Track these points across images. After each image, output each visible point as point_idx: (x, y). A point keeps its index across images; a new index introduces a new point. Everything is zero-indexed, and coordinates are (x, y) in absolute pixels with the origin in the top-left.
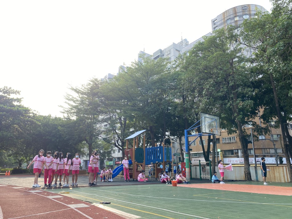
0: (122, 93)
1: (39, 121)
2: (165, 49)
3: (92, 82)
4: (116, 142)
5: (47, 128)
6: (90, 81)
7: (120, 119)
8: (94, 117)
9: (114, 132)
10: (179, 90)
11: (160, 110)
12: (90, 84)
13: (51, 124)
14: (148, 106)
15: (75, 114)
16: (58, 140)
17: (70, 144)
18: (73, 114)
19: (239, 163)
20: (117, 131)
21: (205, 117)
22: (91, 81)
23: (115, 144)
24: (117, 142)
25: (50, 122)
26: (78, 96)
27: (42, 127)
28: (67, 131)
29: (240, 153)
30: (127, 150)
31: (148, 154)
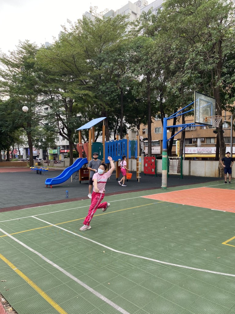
0: (67, 66)
2: (118, 10)
3: (25, 50)
4: (61, 130)
6: (21, 47)
7: (64, 101)
8: (31, 97)
9: (57, 118)
10: (145, 62)
11: (118, 91)
12: (22, 52)
14: (103, 84)
15: (6, 93)
18: (3, 93)
19: (196, 153)
20: (61, 116)
21: (200, 99)
22: (23, 49)
23: (60, 133)
24: (63, 131)
26: (8, 69)
29: (199, 142)
30: (80, 145)
31: (108, 149)
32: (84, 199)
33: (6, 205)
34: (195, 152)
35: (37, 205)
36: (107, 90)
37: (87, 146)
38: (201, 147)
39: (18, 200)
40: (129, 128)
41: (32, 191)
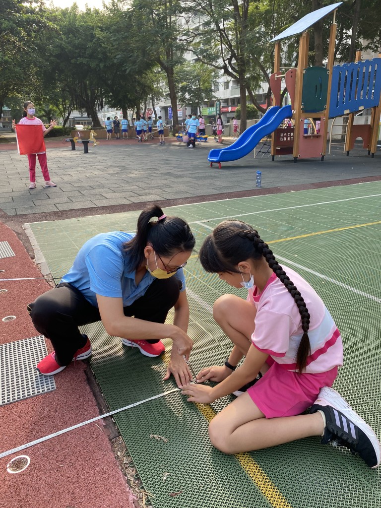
1: (54, 19)
4: (227, 62)
5: (75, 37)
9: (221, 38)
13: (81, 26)
16: (102, 65)
17: (128, 71)
23: (225, 68)
24: (230, 63)
25: (78, 23)
27: (63, 37)
28: (115, 41)
30: (276, 76)
31: (339, 84)
32: (296, 190)
33: (143, 197)
35: (202, 198)
37: (293, 76)
39: (164, 189)
40: (367, 47)
41: (185, 173)
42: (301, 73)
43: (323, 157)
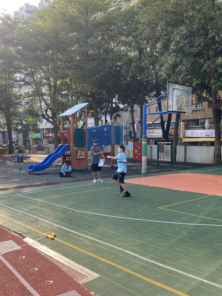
0: (49, 41)
4: (44, 112)
9: (40, 98)
11: (106, 70)
19: (204, 136)
21: (173, 88)
23: (43, 115)
29: (207, 124)
30: (62, 132)
31: (91, 135)
34: (202, 136)
36: (94, 69)
37: (69, 132)
38: (209, 129)
41: (15, 177)
42: (72, 131)
43: (87, 168)
